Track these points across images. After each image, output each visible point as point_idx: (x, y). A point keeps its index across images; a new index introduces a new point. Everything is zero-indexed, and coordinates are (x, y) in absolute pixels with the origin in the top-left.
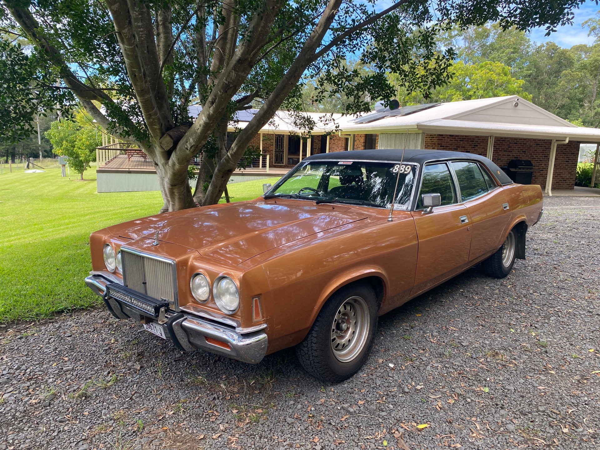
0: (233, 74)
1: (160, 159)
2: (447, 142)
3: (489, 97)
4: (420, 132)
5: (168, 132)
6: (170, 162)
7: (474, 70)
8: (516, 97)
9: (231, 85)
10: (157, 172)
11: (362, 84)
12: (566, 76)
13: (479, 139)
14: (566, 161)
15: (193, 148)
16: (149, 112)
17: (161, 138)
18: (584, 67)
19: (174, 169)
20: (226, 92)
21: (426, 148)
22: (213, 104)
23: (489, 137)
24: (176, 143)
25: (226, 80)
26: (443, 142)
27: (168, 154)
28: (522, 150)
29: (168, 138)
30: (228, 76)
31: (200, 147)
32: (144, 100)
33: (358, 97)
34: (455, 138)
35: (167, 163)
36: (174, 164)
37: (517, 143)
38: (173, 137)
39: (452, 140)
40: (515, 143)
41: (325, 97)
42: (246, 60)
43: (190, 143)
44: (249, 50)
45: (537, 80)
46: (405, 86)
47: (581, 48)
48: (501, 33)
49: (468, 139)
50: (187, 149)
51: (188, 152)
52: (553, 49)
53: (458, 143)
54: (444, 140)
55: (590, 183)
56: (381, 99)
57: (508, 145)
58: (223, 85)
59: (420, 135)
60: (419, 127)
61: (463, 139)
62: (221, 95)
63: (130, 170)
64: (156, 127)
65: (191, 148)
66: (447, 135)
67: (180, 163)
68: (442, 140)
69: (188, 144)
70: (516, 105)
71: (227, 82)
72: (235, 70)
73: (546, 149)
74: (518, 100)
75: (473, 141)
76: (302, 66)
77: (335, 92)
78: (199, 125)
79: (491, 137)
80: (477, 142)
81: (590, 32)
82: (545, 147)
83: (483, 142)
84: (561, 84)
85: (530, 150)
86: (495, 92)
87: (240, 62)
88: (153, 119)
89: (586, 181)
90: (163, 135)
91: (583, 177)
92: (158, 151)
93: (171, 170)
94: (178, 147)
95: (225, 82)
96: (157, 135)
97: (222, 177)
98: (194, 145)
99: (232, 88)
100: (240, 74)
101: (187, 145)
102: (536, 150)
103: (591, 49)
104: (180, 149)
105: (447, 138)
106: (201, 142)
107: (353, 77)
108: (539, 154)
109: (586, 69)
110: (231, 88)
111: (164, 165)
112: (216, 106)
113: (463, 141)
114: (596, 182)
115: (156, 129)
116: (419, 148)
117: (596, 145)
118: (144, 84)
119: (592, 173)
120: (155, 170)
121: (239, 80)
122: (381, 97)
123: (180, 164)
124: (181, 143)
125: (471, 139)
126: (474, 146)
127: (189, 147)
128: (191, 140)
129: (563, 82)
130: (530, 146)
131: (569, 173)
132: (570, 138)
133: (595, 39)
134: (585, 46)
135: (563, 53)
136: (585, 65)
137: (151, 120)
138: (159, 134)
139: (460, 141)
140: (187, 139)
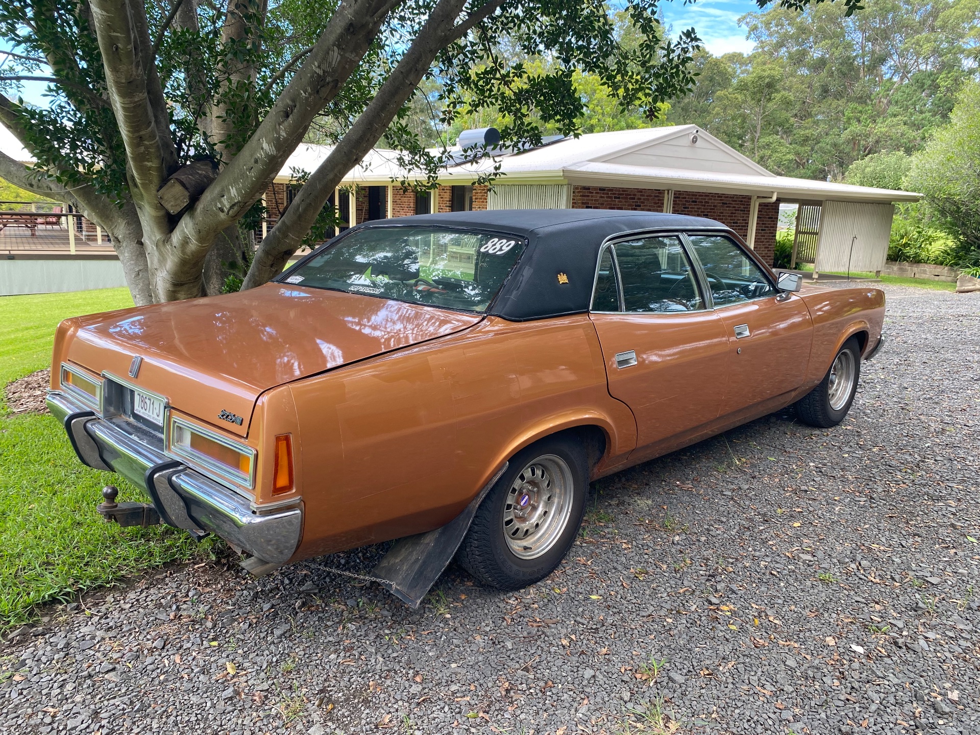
0: (335, 55)
1: (151, 233)
2: (595, 200)
3: (622, 129)
4: (566, 182)
5: (175, 175)
6: (176, 237)
7: (596, 84)
8: (694, 127)
9: (328, 79)
10: (121, 258)
11: (527, 91)
12: (720, 99)
13: (643, 195)
14: (762, 230)
15: (236, 208)
16: (138, 131)
17: (161, 187)
18: (742, 87)
19: (183, 252)
20: (318, 92)
21: (573, 207)
22: (288, 116)
23: (666, 192)
24: (194, 198)
25: (319, 67)
26: (589, 200)
27: (170, 222)
28: (703, 212)
29: (177, 189)
30: (324, 59)
31: (249, 205)
32: (132, 105)
33: (519, 116)
34: (608, 194)
35: (167, 240)
36: (185, 242)
37: (696, 202)
38: (188, 186)
39: (603, 197)
40: (693, 202)
41: (458, 113)
42: (364, 26)
43: (230, 198)
44: (370, 5)
45: (682, 105)
46: (618, 96)
47: (735, 58)
48: (628, 27)
49: (626, 195)
50: (222, 210)
51: (222, 216)
52: (702, 57)
53: (612, 201)
54: (592, 196)
55: (789, 262)
56: (558, 121)
57: (684, 204)
58: (312, 77)
59: (565, 189)
60: (566, 174)
61: (619, 194)
62: (307, 99)
63: (12, 252)
64: (149, 164)
65: (232, 207)
66: (595, 188)
67: (201, 239)
68: (588, 196)
69: (225, 201)
70: (695, 140)
71: (320, 72)
72: (339, 47)
73: (736, 210)
74: (697, 131)
75: (634, 199)
76: (431, 51)
77: (477, 106)
78: (253, 160)
79: (668, 191)
80: (639, 199)
81: (749, 33)
82: (734, 207)
83: (648, 200)
84: (714, 112)
85: (714, 212)
86: (630, 121)
87: (351, 30)
88: (147, 147)
89: (784, 260)
90: (164, 182)
91: (778, 253)
92: (147, 217)
93: (178, 253)
94: (200, 207)
95: (318, 71)
96: (151, 182)
97: (272, 266)
98: (239, 202)
99: (331, 85)
100: (347, 55)
101: (221, 203)
102: (722, 213)
103: (751, 59)
104: (206, 211)
105: (597, 193)
106: (254, 195)
107: (514, 77)
108: (726, 219)
109: (748, 90)
110: (328, 83)
111: (161, 243)
112: (294, 121)
113: (619, 198)
114: (798, 261)
115: (150, 168)
116: (563, 207)
117: (796, 206)
118: (134, 69)
119: (791, 248)
120: (115, 253)
121: (344, 68)
122: (558, 117)
123: (200, 242)
124: (207, 197)
125: (630, 195)
126: (636, 206)
127: (227, 205)
128: (233, 192)
129: (717, 109)
130: (714, 206)
131: (766, 248)
132: (778, 193)
133: (755, 44)
134: (740, 55)
135: (716, 63)
136: (746, 84)
137: (142, 149)
138: (156, 181)
139: (615, 198)
140: (223, 190)
